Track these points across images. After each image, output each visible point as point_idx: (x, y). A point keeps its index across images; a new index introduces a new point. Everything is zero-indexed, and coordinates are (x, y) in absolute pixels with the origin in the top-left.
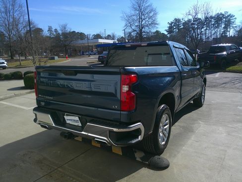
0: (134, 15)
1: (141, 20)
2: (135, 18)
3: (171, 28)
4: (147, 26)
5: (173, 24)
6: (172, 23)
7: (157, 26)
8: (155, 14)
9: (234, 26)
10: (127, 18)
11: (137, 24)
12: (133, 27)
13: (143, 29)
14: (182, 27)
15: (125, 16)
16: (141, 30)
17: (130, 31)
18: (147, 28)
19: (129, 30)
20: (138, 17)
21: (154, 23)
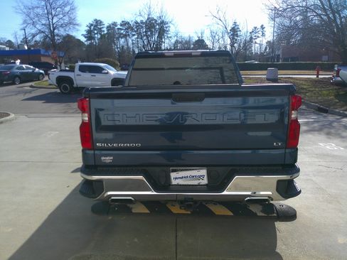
0: (38, 7)
1: (50, 17)
2: (39, 11)
3: (89, 32)
4: (62, 26)
5: (92, 27)
6: (92, 25)
7: (77, 27)
8: (73, 9)
9: (169, 36)
10: (25, 10)
11: (44, 22)
12: (39, 27)
13: (56, 31)
14: (106, 32)
15: (22, 7)
16: (52, 32)
17: (34, 31)
18: (62, 30)
19: (31, 30)
20: (46, 11)
21: (72, 23)
